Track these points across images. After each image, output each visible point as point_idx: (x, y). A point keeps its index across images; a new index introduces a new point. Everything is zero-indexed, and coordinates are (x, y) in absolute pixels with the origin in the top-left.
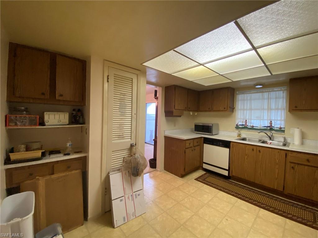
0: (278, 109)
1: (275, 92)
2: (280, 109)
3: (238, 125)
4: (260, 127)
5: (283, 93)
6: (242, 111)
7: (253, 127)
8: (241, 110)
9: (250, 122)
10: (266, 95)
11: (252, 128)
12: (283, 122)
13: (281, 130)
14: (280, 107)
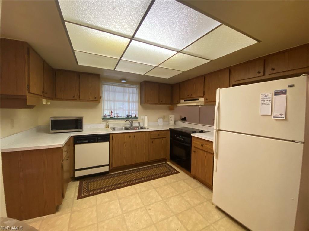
0: (133, 102)
1: (131, 88)
2: (135, 102)
3: (106, 116)
4: (123, 117)
5: (137, 90)
6: (109, 102)
7: (118, 116)
8: (107, 100)
9: (115, 113)
10: (126, 89)
11: (118, 118)
12: (137, 112)
13: (136, 118)
14: (135, 100)
